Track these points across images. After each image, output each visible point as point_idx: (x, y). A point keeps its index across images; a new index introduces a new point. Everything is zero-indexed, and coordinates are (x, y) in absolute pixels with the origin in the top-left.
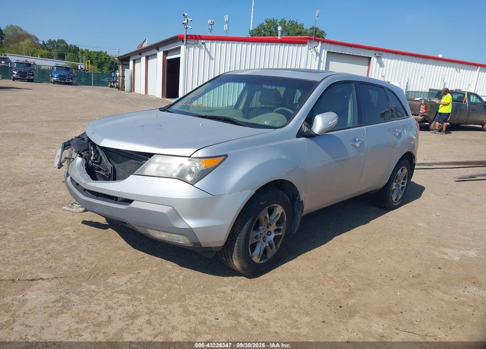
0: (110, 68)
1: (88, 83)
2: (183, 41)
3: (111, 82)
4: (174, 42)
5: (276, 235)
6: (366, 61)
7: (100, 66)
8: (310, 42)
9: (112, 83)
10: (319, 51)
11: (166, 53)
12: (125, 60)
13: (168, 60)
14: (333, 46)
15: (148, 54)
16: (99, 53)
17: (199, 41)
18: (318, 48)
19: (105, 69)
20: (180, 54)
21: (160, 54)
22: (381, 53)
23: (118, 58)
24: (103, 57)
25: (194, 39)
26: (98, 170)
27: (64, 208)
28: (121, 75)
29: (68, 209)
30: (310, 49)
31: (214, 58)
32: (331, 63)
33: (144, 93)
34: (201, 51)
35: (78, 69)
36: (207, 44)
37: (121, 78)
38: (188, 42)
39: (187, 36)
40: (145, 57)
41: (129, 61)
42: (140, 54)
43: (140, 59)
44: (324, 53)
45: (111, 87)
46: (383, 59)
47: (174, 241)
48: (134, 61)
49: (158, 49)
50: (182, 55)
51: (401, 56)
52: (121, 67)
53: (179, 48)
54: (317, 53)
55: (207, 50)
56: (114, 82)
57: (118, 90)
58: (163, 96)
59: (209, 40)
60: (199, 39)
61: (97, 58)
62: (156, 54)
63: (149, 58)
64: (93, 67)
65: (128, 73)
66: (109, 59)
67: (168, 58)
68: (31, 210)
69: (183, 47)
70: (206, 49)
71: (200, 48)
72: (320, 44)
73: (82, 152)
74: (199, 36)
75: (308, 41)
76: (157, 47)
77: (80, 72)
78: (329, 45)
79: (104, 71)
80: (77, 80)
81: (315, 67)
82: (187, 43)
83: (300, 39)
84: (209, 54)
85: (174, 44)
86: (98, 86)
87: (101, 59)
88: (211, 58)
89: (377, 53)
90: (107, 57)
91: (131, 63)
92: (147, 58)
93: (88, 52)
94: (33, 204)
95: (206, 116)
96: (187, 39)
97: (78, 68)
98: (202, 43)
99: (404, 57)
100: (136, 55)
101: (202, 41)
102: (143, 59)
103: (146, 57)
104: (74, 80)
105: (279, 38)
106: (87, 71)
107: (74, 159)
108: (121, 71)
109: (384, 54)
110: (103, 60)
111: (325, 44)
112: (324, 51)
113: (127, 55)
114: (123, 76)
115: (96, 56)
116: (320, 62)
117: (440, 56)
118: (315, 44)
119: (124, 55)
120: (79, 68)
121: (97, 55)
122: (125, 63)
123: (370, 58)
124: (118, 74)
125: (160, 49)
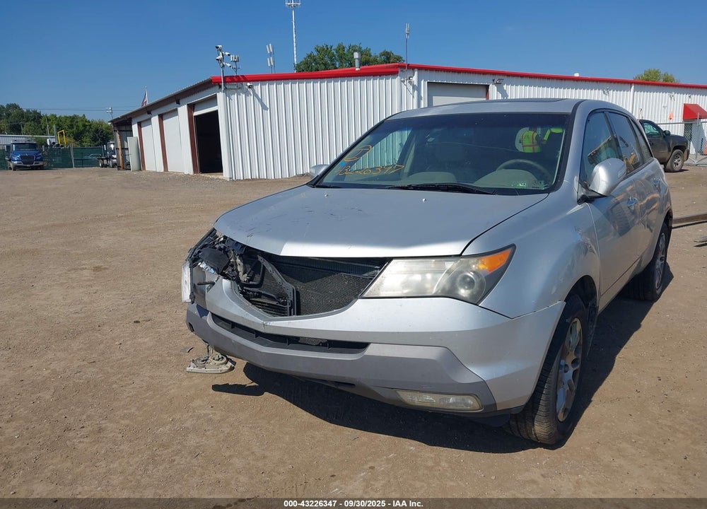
0: (94, 139)
1: (66, 164)
2: (220, 87)
3: (103, 159)
4: (205, 89)
5: (575, 369)
6: (483, 91)
7: (78, 137)
8: (402, 71)
9: (105, 161)
10: (416, 83)
11: (192, 107)
12: (124, 124)
13: (196, 117)
14: (434, 73)
15: (162, 111)
16: (73, 119)
17: (244, 83)
18: (415, 79)
19: (87, 142)
20: (217, 105)
21: (183, 110)
22: (501, 77)
23: (111, 121)
24: (80, 124)
25: (235, 82)
26: (256, 297)
27: (188, 369)
28: (119, 147)
29: (196, 369)
30: (404, 82)
31: (268, 106)
32: (435, 98)
33: (162, 170)
34: (248, 98)
35: (47, 146)
36: (255, 87)
37: (120, 151)
38: (227, 87)
39: (225, 78)
40: (157, 117)
41: (131, 125)
42: (149, 113)
43: (150, 119)
44: (424, 85)
45: (104, 166)
46: (505, 86)
47: (451, 407)
48: (140, 125)
49: (178, 103)
50: (220, 107)
51: (528, 80)
52: (118, 135)
53: (215, 98)
54: (414, 86)
55: (257, 96)
56: (107, 159)
57: (118, 170)
58: (195, 171)
59: (258, 81)
60: (242, 81)
61: (72, 125)
62: (176, 110)
63: (164, 117)
64: (68, 140)
65: (131, 143)
66: (90, 125)
67: (196, 114)
68: (114, 379)
69: (220, 96)
70: (255, 95)
71: (247, 94)
72: (416, 73)
73: (224, 270)
74: (243, 76)
75: (399, 70)
76: (177, 99)
77: (51, 149)
78: (428, 73)
79: (84, 144)
80: (48, 162)
81: (413, 105)
82: (226, 89)
83: (387, 67)
84: (261, 101)
85: (204, 92)
86: (82, 167)
87: (78, 126)
88: (264, 107)
89: (497, 78)
90: (87, 124)
91: (135, 127)
92: (161, 117)
93: (55, 117)
94: (112, 367)
95: (410, 186)
96: (225, 82)
97: (46, 143)
98: (249, 87)
99: (532, 80)
100: (142, 114)
101: (249, 84)
102: (155, 120)
103: (159, 115)
104: (45, 161)
105: (357, 69)
106: (62, 146)
107: (213, 284)
108: (119, 142)
109: (506, 78)
110: (81, 128)
111: (423, 72)
112: (422, 82)
113: (126, 116)
114: (124, 149)
115: (68, 122)
116: (419, 98)
117: (577, 75)
118: (409, 73)
119: (123, 117)
120: (48, 144)
121: (71, 121)
122: (123, 128)
123: (487, 87)
124: (112, 146)
125: (181, 101)
